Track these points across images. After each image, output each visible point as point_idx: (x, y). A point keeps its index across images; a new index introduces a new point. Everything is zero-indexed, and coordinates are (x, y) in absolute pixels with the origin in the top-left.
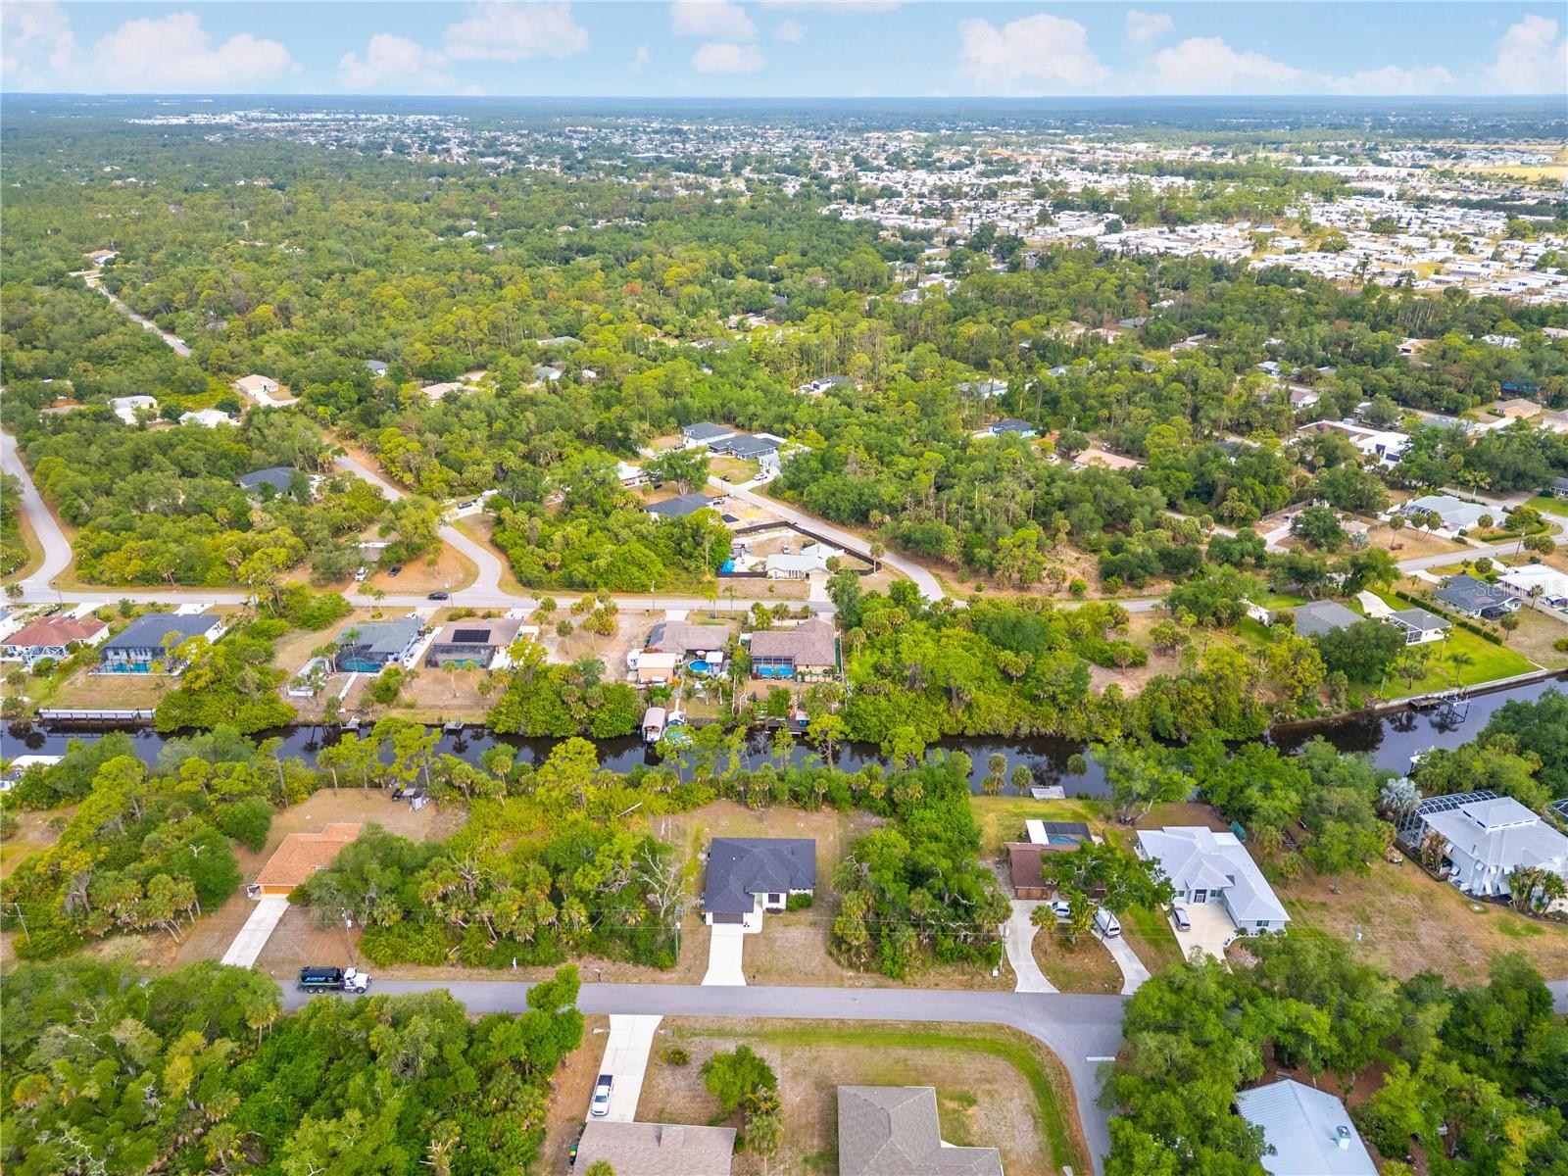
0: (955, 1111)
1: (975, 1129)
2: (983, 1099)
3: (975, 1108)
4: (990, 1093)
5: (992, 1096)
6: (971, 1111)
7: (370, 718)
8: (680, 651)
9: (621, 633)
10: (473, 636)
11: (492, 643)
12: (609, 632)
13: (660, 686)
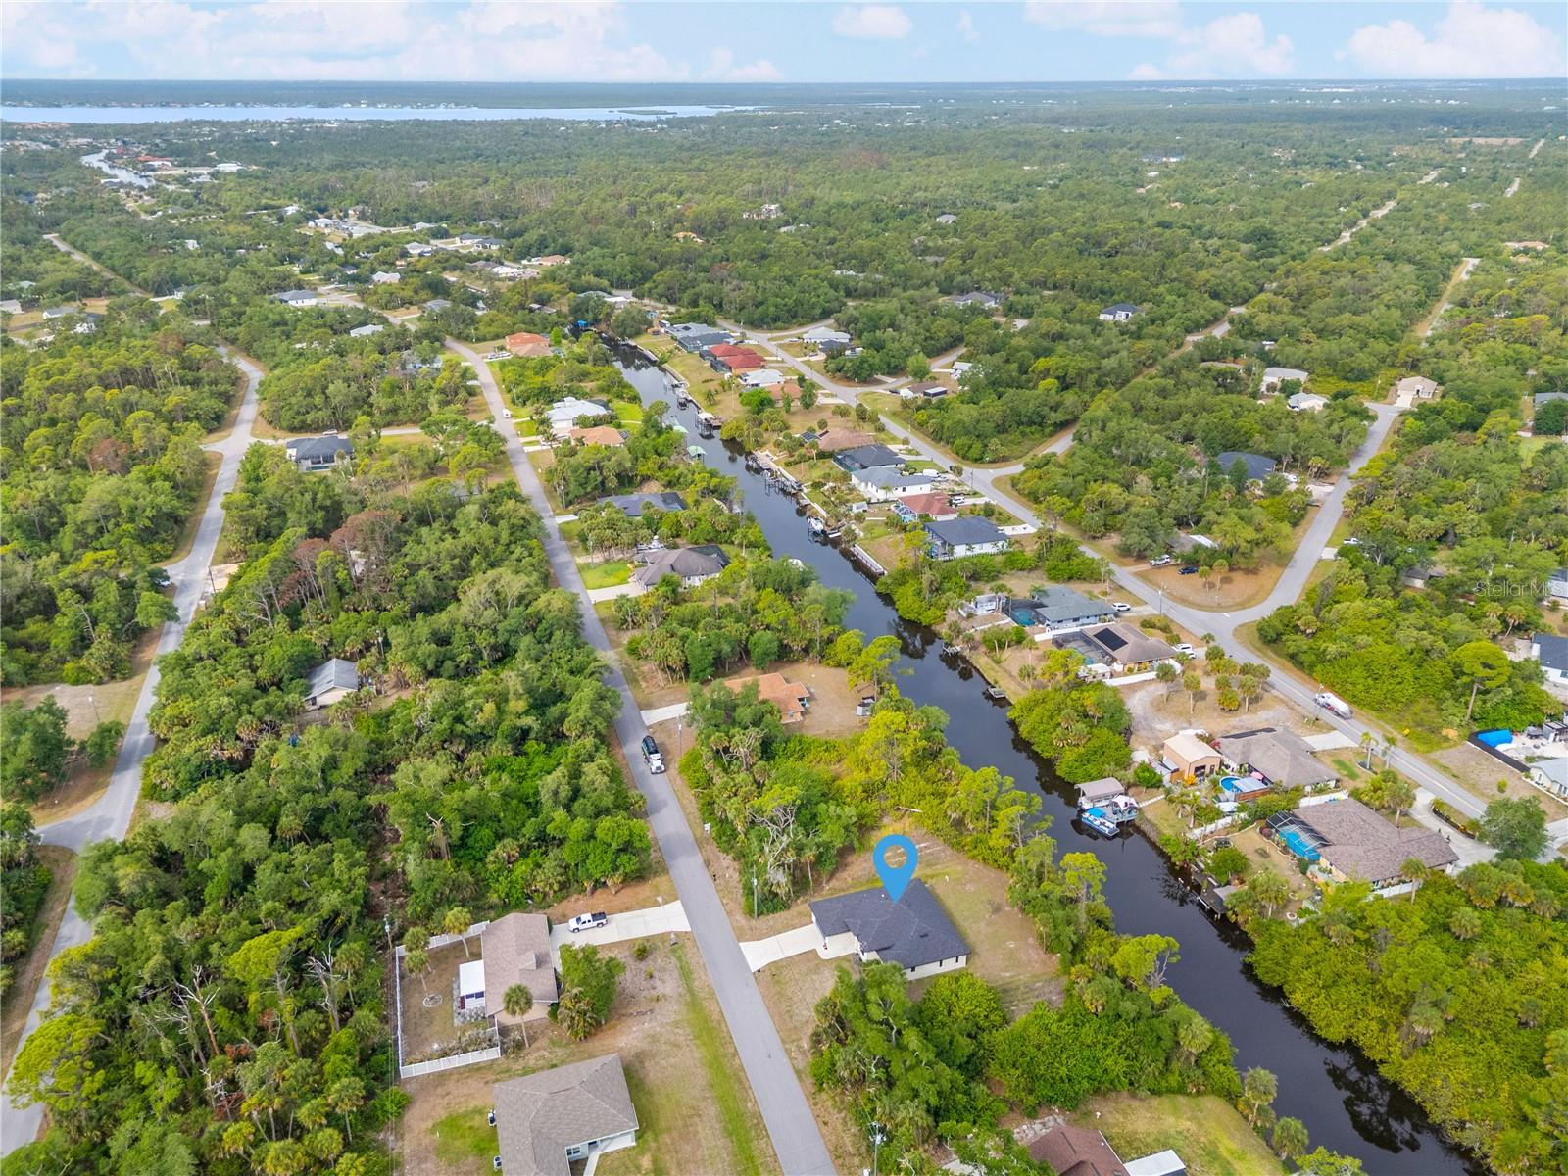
7: (967, 653)
8: (1238, 760)
9: (1244, 717)
10: (1111, 640)
11: (1115, 653)
12: (1229, 708)
13: (1159, 770)
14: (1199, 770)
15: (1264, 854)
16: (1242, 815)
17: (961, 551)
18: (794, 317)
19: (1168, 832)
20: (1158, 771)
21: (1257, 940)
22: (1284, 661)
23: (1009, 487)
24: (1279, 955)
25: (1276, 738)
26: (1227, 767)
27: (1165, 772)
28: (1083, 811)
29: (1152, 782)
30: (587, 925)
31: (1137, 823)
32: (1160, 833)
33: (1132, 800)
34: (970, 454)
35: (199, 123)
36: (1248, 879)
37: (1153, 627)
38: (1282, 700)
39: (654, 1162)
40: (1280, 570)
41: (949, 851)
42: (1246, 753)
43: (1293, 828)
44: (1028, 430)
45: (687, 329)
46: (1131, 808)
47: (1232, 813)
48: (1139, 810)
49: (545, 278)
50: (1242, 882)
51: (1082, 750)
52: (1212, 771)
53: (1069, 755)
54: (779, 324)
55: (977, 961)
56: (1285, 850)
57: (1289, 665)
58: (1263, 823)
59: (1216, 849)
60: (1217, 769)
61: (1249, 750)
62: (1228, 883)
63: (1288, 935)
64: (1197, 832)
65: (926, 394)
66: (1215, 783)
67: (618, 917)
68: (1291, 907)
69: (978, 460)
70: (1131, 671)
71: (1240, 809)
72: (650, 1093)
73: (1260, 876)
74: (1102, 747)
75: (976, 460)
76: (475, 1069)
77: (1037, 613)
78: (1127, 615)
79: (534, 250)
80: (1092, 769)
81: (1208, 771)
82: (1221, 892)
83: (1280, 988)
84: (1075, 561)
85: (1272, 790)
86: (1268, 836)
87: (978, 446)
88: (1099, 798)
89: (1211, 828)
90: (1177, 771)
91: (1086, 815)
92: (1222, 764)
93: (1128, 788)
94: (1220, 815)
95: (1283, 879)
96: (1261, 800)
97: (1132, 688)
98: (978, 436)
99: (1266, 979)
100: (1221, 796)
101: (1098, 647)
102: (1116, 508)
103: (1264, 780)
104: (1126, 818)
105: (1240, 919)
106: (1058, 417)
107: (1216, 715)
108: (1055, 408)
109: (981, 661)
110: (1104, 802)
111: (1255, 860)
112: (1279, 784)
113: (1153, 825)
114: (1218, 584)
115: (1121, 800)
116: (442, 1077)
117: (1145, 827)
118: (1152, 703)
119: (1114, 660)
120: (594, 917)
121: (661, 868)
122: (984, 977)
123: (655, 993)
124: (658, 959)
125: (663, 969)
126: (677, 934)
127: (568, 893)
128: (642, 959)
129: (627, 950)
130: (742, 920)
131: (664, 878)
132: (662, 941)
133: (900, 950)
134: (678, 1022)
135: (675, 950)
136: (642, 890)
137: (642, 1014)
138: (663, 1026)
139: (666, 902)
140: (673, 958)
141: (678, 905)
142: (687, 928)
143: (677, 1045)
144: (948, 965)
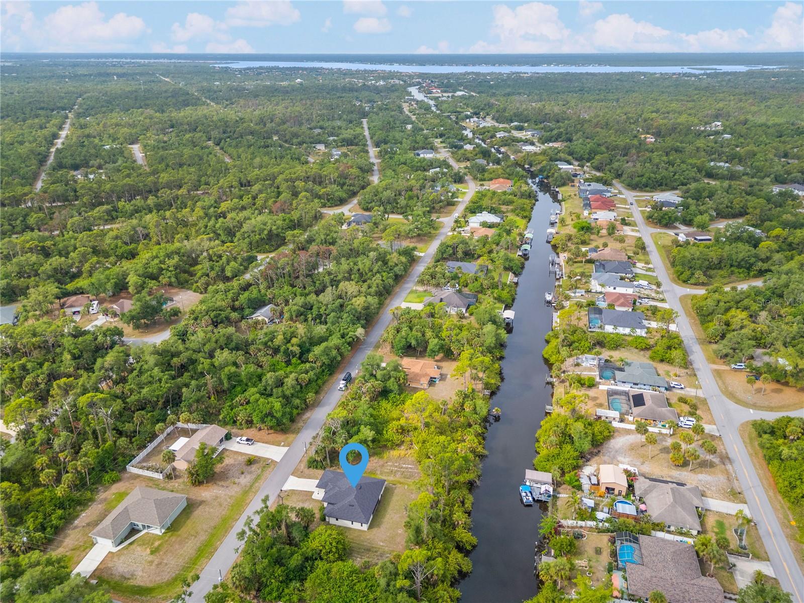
0: (153, 544)
1: (139, 549)
2: (151, 558)
3: (149, 553)
4: (151, 562)
5: (149, 562)
6: (148, 551)
7: (556, 383)
8: (638, 493)
9: (685, 473)
10: (638, 400)
11: (634, 409)
12: (675, 463)
13: (585, 480)
14: (609, 489)
15: (599, 552)
16: (607, 524)
17: (608, 328)
18: (661, 185)
20: (582, 480)
23: (689, 301)
25: (680, 490)
27: (586, 482)
30: (242, 442)
31: (549, 504)
34: (681, 277)
35: (469, 74)
37: (686, 403)
39: (160, 545)
41: (422, 474)
42: (647, 492)
43: (634, 546)
44: (737, 270)
45: (589, 185)
46: (548, 494)
47: (602, 521)
49: (541, 154)
52: (620, 494)
54: (648, 189)
56: (614, 555)
58: (616, 535)
59: (571, 537)
60: (624, 494)
62: (556, 557)
64: (571, 522)
65: (695, 239)
66: (613, 501)
67: (260, 444)
70: (637, 422)
71: (607, 520)
72: (188, 518)
75: (684, 282)
76: (151, 479)
77: (615, 374)
78: (677, 391)
79: (553, 139)
81: (616, 492)
85: (638, 518)
86: (614, 543)
87: (688, 273)
88: (537, 482)
89: (579, 523)
90: (595, 485)
96: (627, 520)
97: (628, 432)
98: (690, 267)
101: (628, 402)
103: (644, 511)
110: (539, 486)
111: (588, 552)
112: (648, 517)
114: (768, 391)
115: (544, 487)
116: (138, 476)
117: (550, 509)
118: (631, 444)
120: (248, 440)
121: (297, 431)
122: (368, 539)
123: (237, 480)
124: (254, 467)
125: (251, 473)
126: (273, 461)
127: (251, 427)
128: (248, 465)
129: (246, 458)
130: (303, 466)
131: (294, 436)
132: (264, 461)
133: (336, 507)
134: (232, 496)
135: (264, 467)
136: (280, 437)
137: (223, 486)
138: (225, 495)
139: (283, 446)
140: (260, 470)
141: (286, 449)
142: (278, 461)
143: (221, 505)
144: (356, 526)
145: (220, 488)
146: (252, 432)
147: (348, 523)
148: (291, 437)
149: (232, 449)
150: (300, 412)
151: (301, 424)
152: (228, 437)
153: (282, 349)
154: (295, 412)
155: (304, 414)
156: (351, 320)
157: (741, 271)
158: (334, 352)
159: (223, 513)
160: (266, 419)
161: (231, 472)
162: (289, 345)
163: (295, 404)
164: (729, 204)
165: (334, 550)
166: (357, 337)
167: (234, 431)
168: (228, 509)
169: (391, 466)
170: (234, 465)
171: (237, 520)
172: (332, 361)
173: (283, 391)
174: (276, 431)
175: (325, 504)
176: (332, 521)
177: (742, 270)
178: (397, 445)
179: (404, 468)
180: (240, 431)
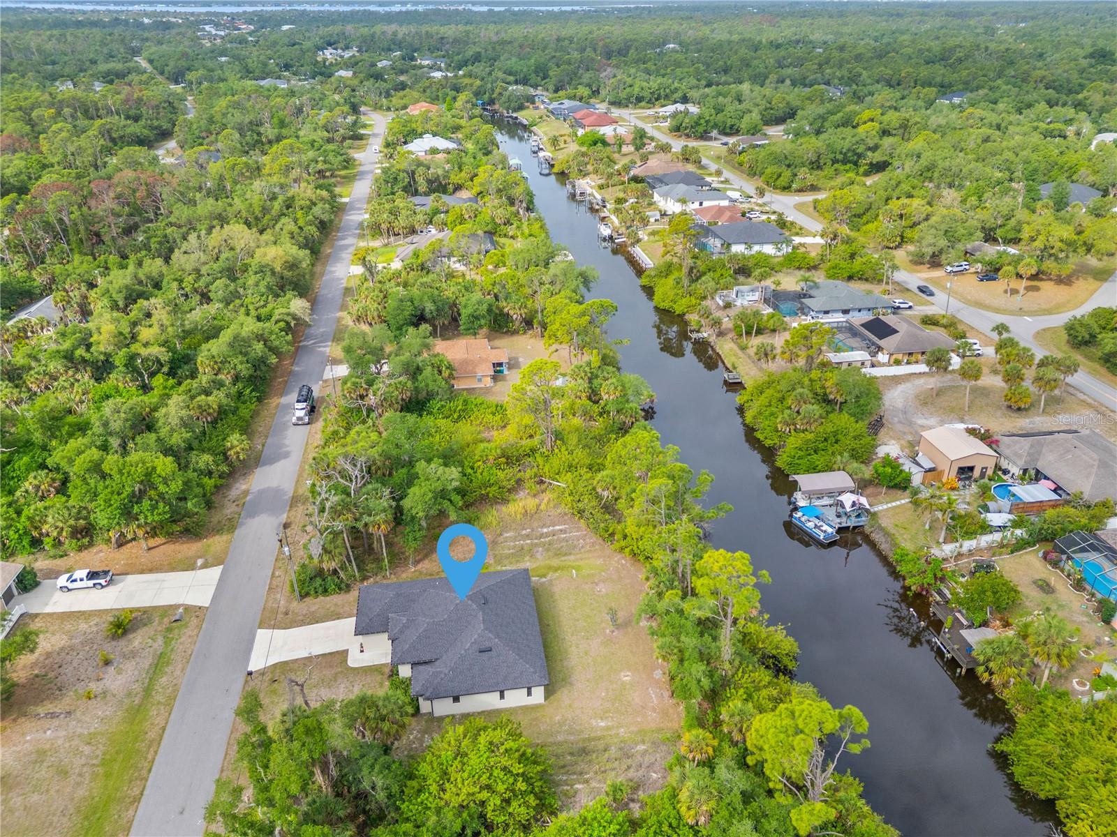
7: (712, 339)
8: (1021, 463)
9: (1037, 419)
10: (880, 329)
11: (882, 343)
12: (1017, 408)
13: (907, 466)
14: (965, 472)
15: (1046, 587)
16: (1018, 532)
17: (738, 249)
19: (908, 546)
20: (906, 468)
21: (1021, 717)
22: (1097, 366)
23: (811, 209)
24: (1055, 750)
25: (1081, 439)
26: (1005, 472)
27: (915, 469)
28: (796, 509)
29: (897, 482)
30: (78, 584)
31: (867, 530)
32: (895, 545)
33: (863, 500)
34: (778, 183)
36: (1017, 621)
37: (935, 324)
38: (1090, 405)
40: (1098, 283)
41: (593, 538)
42: (1034, 455)
43: (1093, 556)
44: (842, 168)
45: (562, 104)
46: (860, 510)
47: (1002, 528)
48: (874, 515)
50: (1007, 625)
51: (810, 436)
52: (983, 475)
53: (793, 442)
55: (563, 695)
56: (1079, 585)
57: (1103, 371)
58: (1049, 546)
59: (972, 574)
60: (990, 472)
61: (1040, 453)
62: (985, 624)
63: (1074, 719)
64: (949, 549)
66: (984, 491)
67: (133, 577)
68: (1081, 671)
69: (786, 188)
70: (898, 363)
71: (1017, 524)
73: (1036, 619)
74: (835, 433)
75: (784, 189)
77: (802, 303)
78: (909, 312)
80: (819, 460)
81: (976, 473)
82: (971, 636)
83: (1050, 803)
84: (858, 261)
85: (1068, 502)
86: (1055, 564)
87: (787, 174)
88: (820, 495)
89: (968, 545)
90: (931, 470)
91: (799, 514)
92: (998, 467)
93: (862, 486)
94: (986, 528)
95: (1070, 627)
96: (1050, 513)
97: (896, 380)
98: (789, 166)
99: (1028, 784)
100: (991, 505)
101: (864, 338)
102: (915, 219)
103: (1056, 491)
104: (852, 523)
105: (996, 680)
106: (877, 157)
107: (999, 413)
108: (874, 148)
109: (726, 348)
110: (826, 501)
111: (1030, 594)
112: (1079, 496)
113: (887, 534)
114: (1022, 291)
115: (848, 499)
117: (877, 537)
118: (917, 396)
119: (880, 349)
120: (92, 575)
121: (231, 526)
122: (561, 724)
123: (94, 687)
124: (137, 640)
125: (134, 654)
126: (188, 608)
127: (91, 544)
128: (115, 637)
129: (105, 623)
130: (282, 599)
131: (225, 537)
132: (163, 616)
133: (440, 667)
134: (92, 736)
135: (169, 630)
136: (187, 549)
137: (53, 716)
138: (70, 738)
139: (205, 566)
140: (160, 641)
141: (216, 572)
142: (205, 602)
143: (63, 773)
144: (516, 698)
145: (47, 723)
146: (100, 555)
147: (490, 701)
148: (216, 543)
149: (48, 610)
150: (220, 482)
151: (230, 510)
152: (27, 582)
153: (119, 359)
154: (209, 483)
155: (228, 487)
156: (269, 288)
157: (847, 167)
158: (259, 347)
159: (81, 792)
160: (136, 509)
161: (68, 670)
162: (135, 348)
163: (202, 465)
164: (768, 105)
165: (521, 786)
166: (295, 317)
167: (41, 563)
168: (94, 777)
169: (515, 539)
170: (72, 648)
171: (137, 800)
172: (255, 368)
173: (159, 440)
174: (172, 537)
175: (405, 671)
176: (443, 707)
177: (848, 165)
178: (509, 491)
179: (547, 535)
180: (58, 561)
